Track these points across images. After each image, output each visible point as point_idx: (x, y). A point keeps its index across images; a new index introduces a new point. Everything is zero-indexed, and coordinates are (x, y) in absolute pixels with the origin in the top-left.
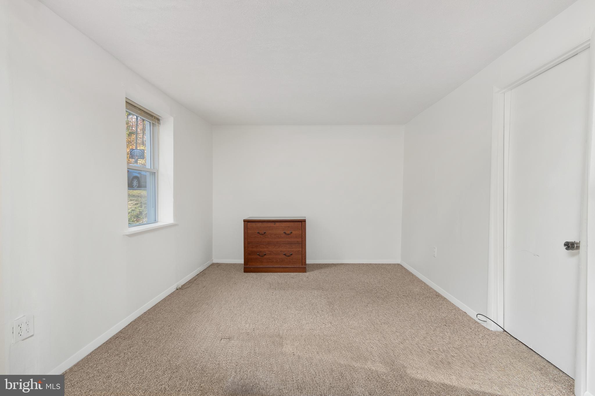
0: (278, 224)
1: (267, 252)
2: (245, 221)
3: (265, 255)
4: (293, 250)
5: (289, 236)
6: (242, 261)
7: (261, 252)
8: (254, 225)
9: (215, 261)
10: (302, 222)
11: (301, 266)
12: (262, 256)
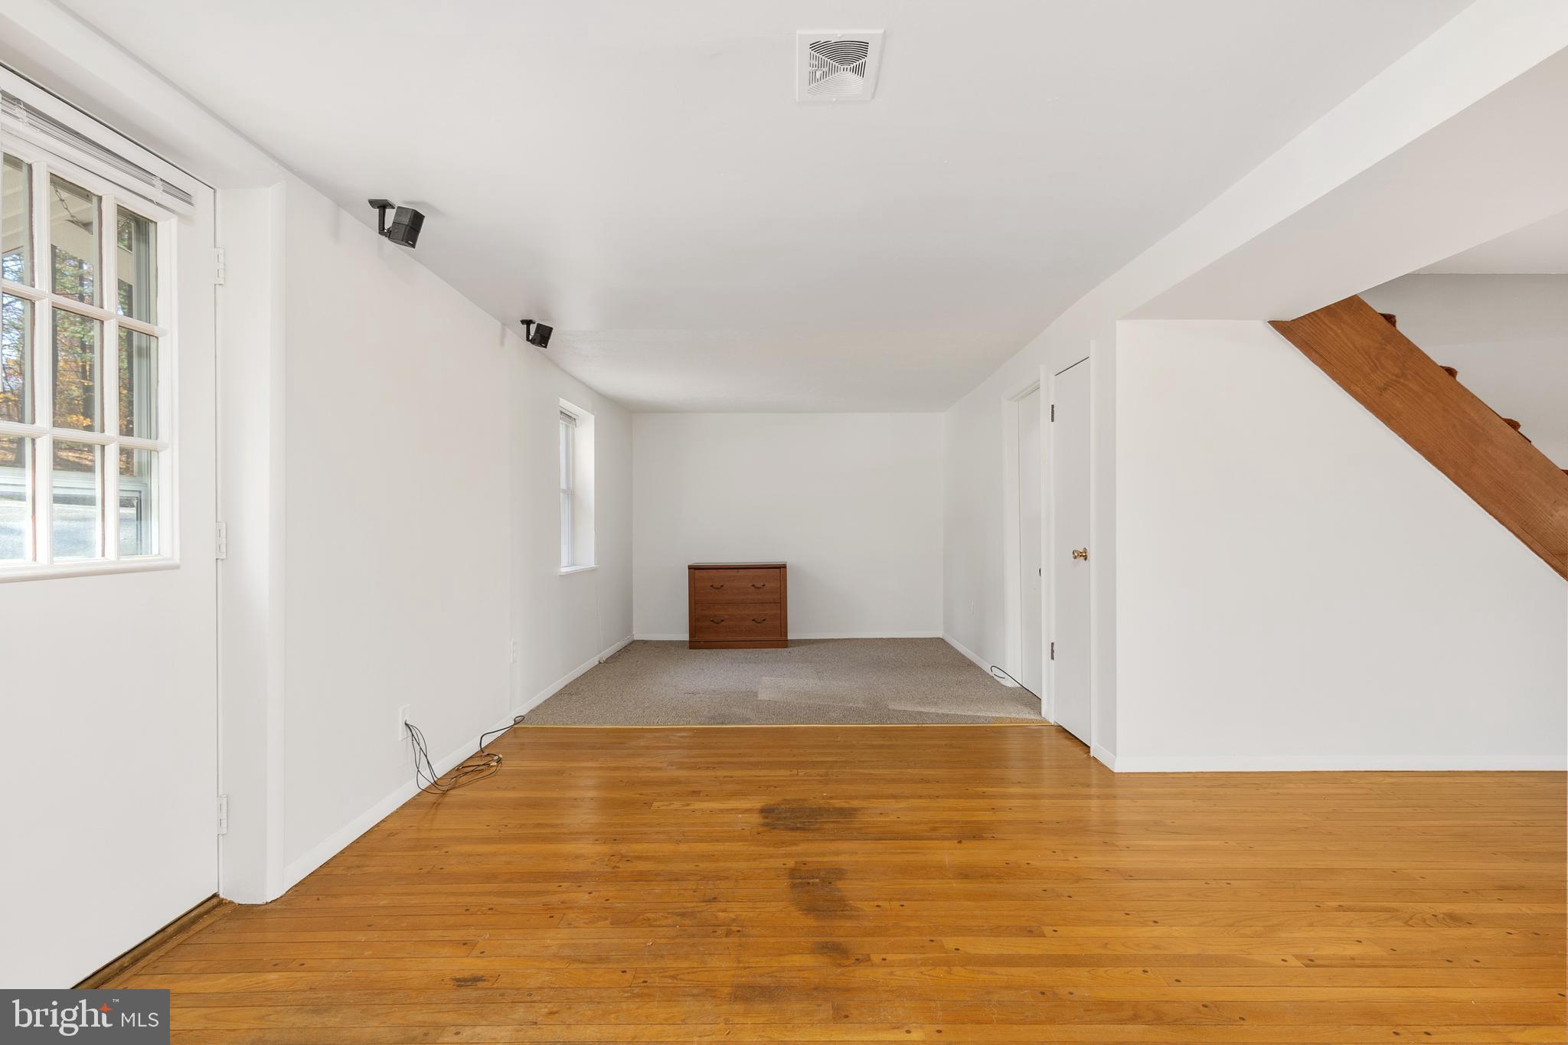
0: (742, 572)
1: (726, 617)
2: (690, 568)
3: (723, 621)
4: (766, 613)
5: (761, 590)
6: (686, 637)
7: (715, 616)
8: (704, 573)
9: (638, 636)
10: (782, 567)
11: (779, 638)
12: (718, 623)
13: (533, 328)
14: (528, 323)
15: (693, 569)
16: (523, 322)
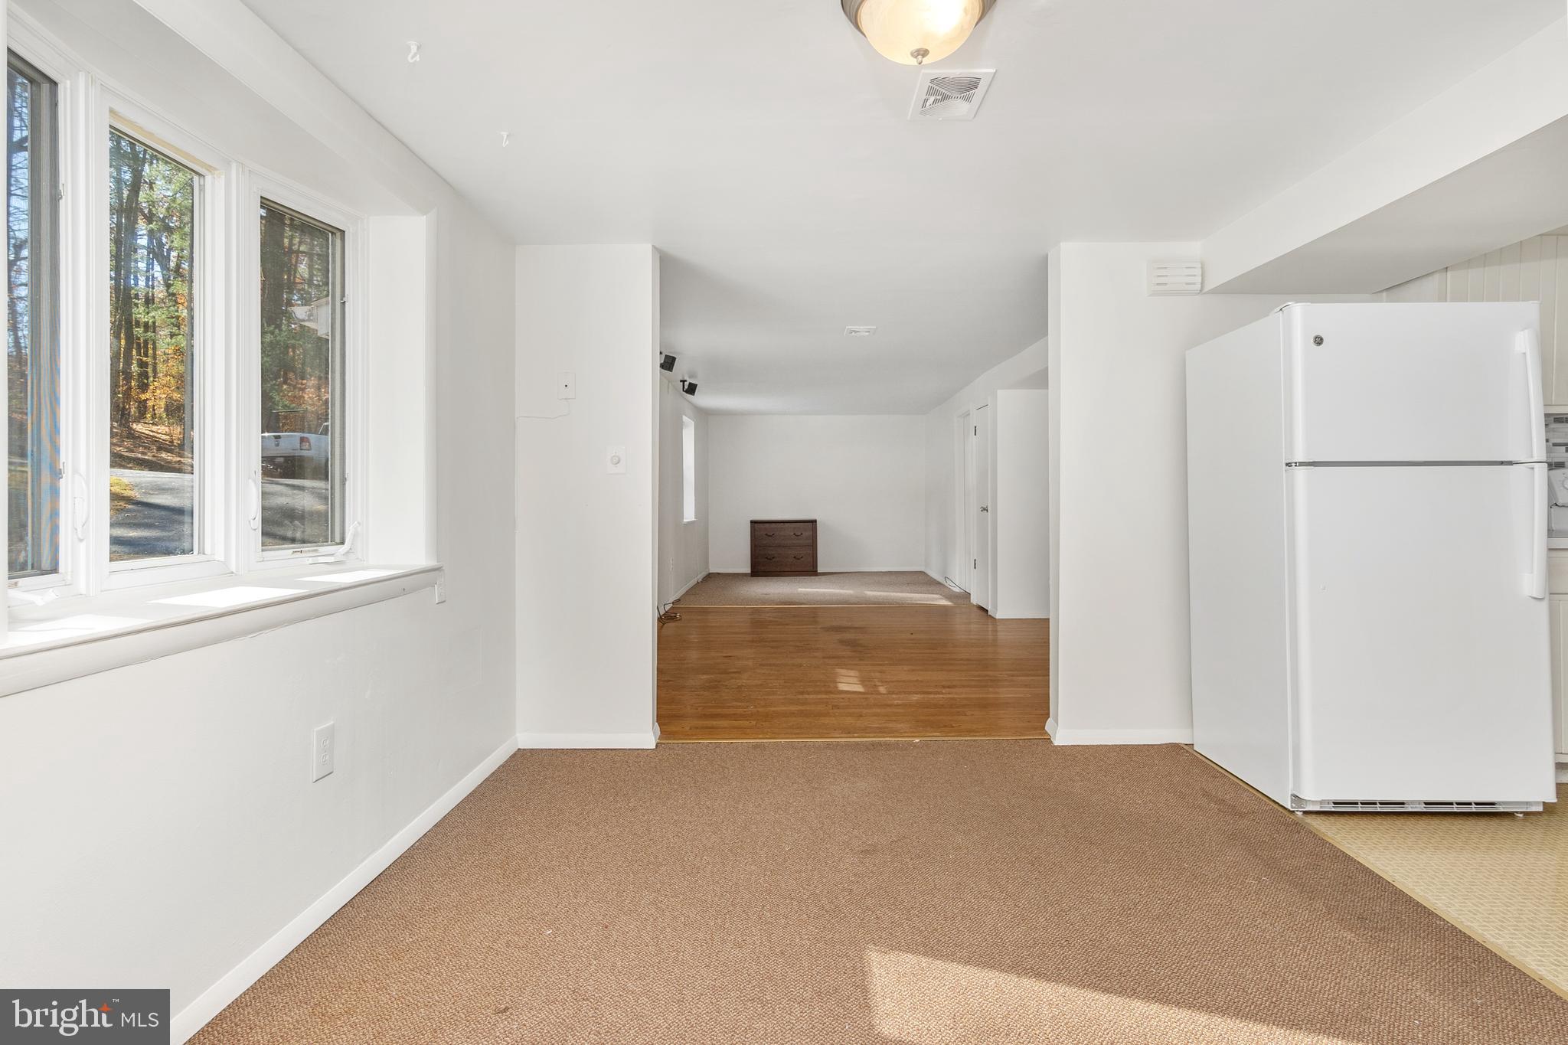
0: (787, 525)
1: (776, 555)
2: (752, 522)
3: (774, 557)
4: (803, 553)
5: (800, 537)
6: (748, 570)
7: (769, 554)
8: (761, 525)
9: (713, 570)
10: (814, 522)
11: (812, 569)
12: (770, 559)
13: (687, 384)
14: (683, 381)
15: (753, 523)
16: (681, 381)
